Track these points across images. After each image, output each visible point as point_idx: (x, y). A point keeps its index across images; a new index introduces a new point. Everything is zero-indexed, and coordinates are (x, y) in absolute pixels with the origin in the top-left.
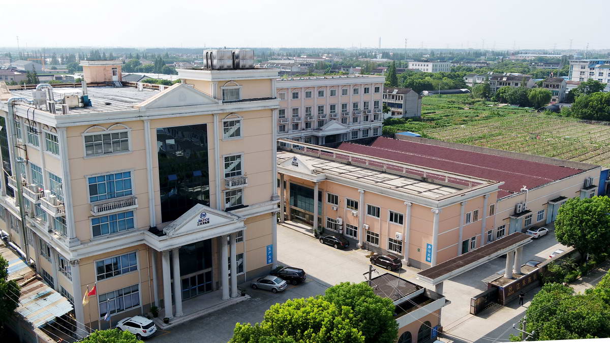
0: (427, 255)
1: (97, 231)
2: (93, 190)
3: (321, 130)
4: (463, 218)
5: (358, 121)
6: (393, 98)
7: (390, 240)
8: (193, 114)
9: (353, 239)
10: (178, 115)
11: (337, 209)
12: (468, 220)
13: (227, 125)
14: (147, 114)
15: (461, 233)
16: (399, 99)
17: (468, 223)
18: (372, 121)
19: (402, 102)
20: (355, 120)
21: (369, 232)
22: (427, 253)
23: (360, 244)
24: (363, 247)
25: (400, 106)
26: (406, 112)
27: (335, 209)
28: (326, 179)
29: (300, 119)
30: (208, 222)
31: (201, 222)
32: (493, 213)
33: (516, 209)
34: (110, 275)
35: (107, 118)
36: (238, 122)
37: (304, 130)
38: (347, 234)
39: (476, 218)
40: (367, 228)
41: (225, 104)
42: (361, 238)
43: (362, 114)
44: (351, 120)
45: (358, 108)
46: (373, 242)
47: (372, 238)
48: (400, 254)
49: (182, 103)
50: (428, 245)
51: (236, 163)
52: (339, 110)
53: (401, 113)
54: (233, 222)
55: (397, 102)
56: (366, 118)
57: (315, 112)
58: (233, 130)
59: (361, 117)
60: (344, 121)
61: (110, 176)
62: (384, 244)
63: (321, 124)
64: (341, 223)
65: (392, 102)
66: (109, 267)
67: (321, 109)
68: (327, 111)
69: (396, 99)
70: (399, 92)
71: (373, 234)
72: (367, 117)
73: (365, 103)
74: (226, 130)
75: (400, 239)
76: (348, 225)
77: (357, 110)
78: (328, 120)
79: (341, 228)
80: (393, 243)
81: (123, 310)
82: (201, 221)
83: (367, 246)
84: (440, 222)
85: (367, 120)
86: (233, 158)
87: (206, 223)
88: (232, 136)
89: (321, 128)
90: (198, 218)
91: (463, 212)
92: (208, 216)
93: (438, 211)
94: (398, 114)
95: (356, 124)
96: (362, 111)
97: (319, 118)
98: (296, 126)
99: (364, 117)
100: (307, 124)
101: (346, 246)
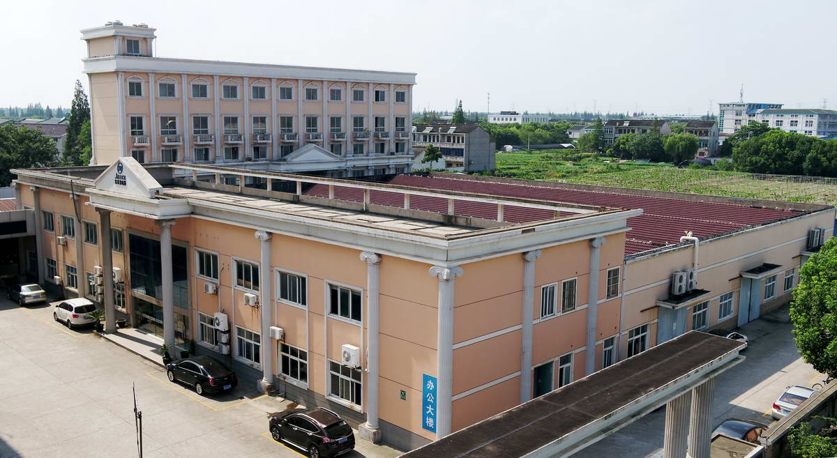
0: (425, 410)
3: (285, 160)
4: (532, 300)
5: (365, 152)
6: (449, 140)
7: (335, 367)
9: (251, 367)
11: (216, 292)
12: (547, 308)
15: (528, 343)
16: (458, 142)
17: (549, 317)
18: (392, 154)
19: (462, 146)
20: (358, 149)
21: (285, 349)
22: (425, 403)
23: (265, 382)
24: (274, 390)
25: (459, 152)
26: (469, 163)
27: (211, 290)
28: (192, 213)
29: (240, 138)
32: (615, 293)
33: (671, 285)
37: (250, 159)
38: (241, 354)
39: (569, 301)
40: (278, 337)
42: (269, 365)
43: (371, 139)
44: (350, 148)
45: (364, 128)
46: (294, 375)
47: (294, 364)
48: (358, 408)
50: (426, 378)
52: (324, 127)
53: (462, 165)
55: (456, 146)
56: (381, 148)
57: (273, 127)
59: (370, 145)
60: (335, 148)
62: (320, 381)
63: (287, 149)
64: (223, 326)
65: (448, 147)
67: (287, 122)
68: (300, 127)
69: (454, 142)
70: (459, 130)
71: (294, 352)
72: (383, 145)
73: (376, 118)
75: (352, 364)
76: (240, 331)
77: (362, 130)
78: (301, 143)
79: (224, 339)
80: (341, 376)
83: (282, 388)
84: (457, 307)
85: (382, 151)
89: (285, 157)
91: (530, 281)
93: (446, 271)
94: (457, 165)
95: (360, 156)
96: (372, 134)
97: (283, 139)
98: (233, 152)
99: (377, 145)
100: (256, 149)
101: (225, 388)
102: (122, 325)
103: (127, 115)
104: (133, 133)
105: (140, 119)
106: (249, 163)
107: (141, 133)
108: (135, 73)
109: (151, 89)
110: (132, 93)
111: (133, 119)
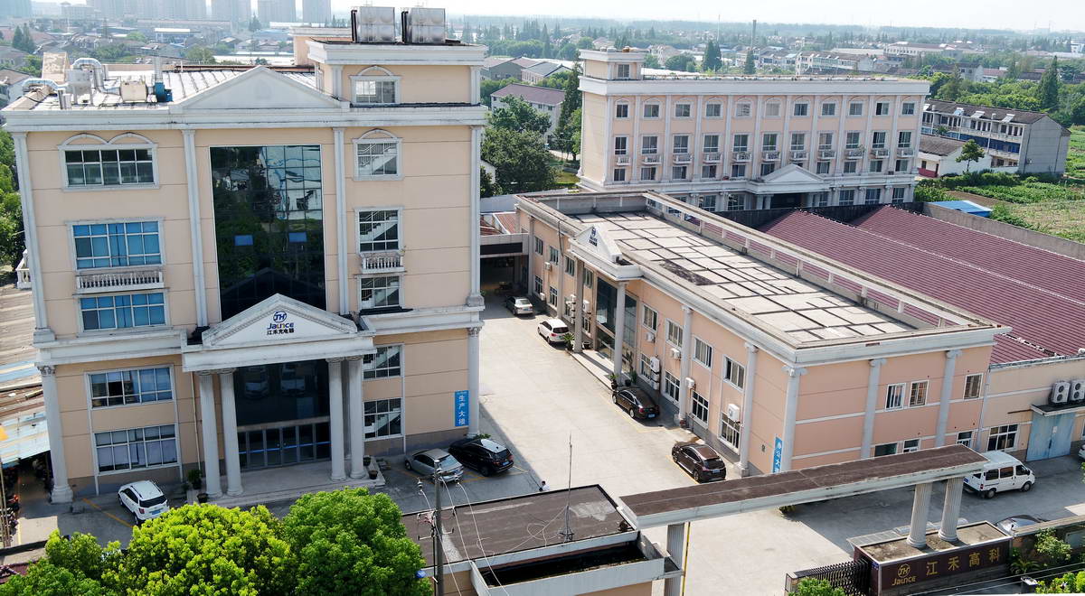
0: (775, 462)
1: (91, 321)
2: (83, 248)
3: (763, 181)
4: (876, 396)
5: (857, 169)
6: (1003, 130)
7: (725, 417)
8: (284, 125)
9: (672, 403)
10: (251, 126)
11: (654, 341)
12: (892, 400)
13: (367, 154)
14: (187, 119)
15: (869, 427)
16: (1015, 135)
17: (894, 409)
18: (891, 173)
19: (1019, 140)
20: (850, 167)
21: (695, 396)
22: (776, 457)
23: (680, 417)
24: (685, 424)
25: (1014, 148)
26: (1027, 162)
27: (650, 339)
28: (643, 277)
29: (718, 158)
30: (292, 331)
31: (274, 329)
32: (975, 394)
33: (1051, 394)
34: (119, 401)
35: (106, 121)
36: (393, 145)
37: (727, 178)
38: (667, 392)
39: (917, 395)
40: (690, 386)
41: (356, 109)
42: (684, 405)
43: (867, 156)
44: (841, 167)
45: (859, 144)
46: (700, 416)
47: (700, 409)
48: (736, 450)
49: (263, 104)
50: (778, 440)
51: (385, 226)
52: (812, 145)
53: (1015, 164)
54: (347, 336)
55: (1010, 139)
56: (877, 166)
57: (755, 146)
58: (380, 162)
59: (864, 163)
60: (823, 167)
61: (116, 227)
62: (714, 425)
63: (768, 169)
64: (656, 369)
65: (1000, 139)
66: (115, 388)
67: (770, 140)
68: (784, 144)
69: (1010, 134)
70: (1019, 119)
71: (701, 400)
72: (880, 163)
73: (875, 134)
74: (363, 161)
75: (734, 419)
76: (668, 375)
77: (856, 146)
78: (784, 162)
79: (656, 377)
80: (728, 425)
81: (145, 466)
82: (276, 326)
83: (691, 424)
84: (801, 395)
85: (879, 170)
86: (380, 216)
87: (286, 331)
88: (379, 171)
89: (763, 178)
90: (270, 320)
91: (874, 380)
92: (290, 318)
94: (1010, 164)
95: (850, 175)
96: (867, 152)
97: (764, 157)
98: (711, 171)
99: (873, 163)
100: (735, 167)
101: (650, 416)
102: (587, 347)
103: (613, 136)
104: (617, 153)
105: (624, 139)
106: (726, 181)
107: (624, 153)
108: (623, 97)
109: (637, 111)
110: (619, 115)
111: (618, 140)
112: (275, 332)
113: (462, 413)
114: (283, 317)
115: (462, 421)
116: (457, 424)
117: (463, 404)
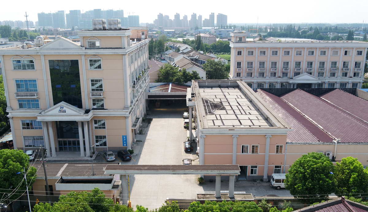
1: (21, 106)
2: (18, 86)
3: (293, 78)
5: (336, 76)
8: (67, 54)
10: (58, 54)
13: (92, 62)
14: (41, 52)
15: (234, 159)
17: (245, 154)
18: (351, 77)
20: (333, 75)
30: (65, 112)
31: (60, 111)
34: (29, 128)
35: (21, 52)
36: (100, 60)
41: (87, 49)
43: (340, 70)
44: (329, 74)
45: (337, 66)
49: (61, 48)
51: (98, 84)
52: (316, 66)
57: (292, 66)
59: (339, 73)
60: (320, 74)
61: (26, 81)
63: (297, 74)
66: (28, 124)
67: (298, 64)
68: (304, 66)
72: (346, 73)
73: (344, 62)
74: (91, 65)
78: (304, 71)
81: (36, 147)
82: (61, 110)
84: (205, 144)
85: (346, 76)
86: (97, 81)
87: (64, 112)
88: (96, 68)
91: (235, 143)
92: (65, 109)
95: (333, 78)
96: (340, 68)
97: (295, 70)
98: (274, 74)
99: (343, 73)
100: (283, 73)
101: (188, 150)
103: (236, 62)
104: (238, 67)
105: (240, 63)
106: (280, 78)
107: (240, 67)
108: (240, 48)
109: (245, 53)
110: (238, 54)
111: (238, 63)
112: (61, 112)
113: (125, 142)
114: (63, 108)
115: (125, 145)
116: (123, 146)
117: (125, 140)
